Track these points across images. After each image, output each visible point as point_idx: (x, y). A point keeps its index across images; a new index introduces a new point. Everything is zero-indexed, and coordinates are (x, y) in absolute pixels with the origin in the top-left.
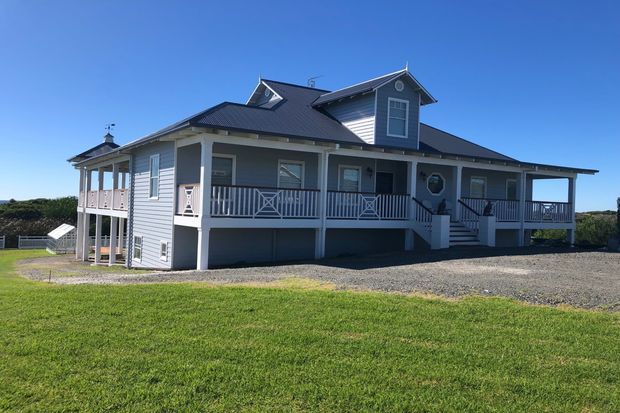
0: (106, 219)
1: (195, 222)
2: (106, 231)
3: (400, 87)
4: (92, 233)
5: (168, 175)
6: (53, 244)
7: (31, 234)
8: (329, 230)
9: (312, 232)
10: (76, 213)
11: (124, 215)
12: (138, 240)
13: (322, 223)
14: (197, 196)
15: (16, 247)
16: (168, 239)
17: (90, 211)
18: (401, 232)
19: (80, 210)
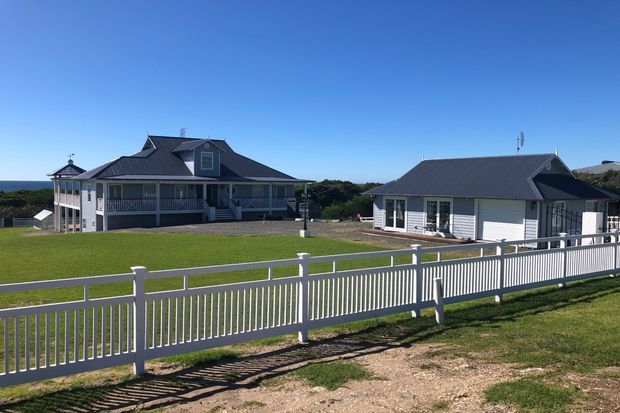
0: (70, 210)
1: (102, 213)
2: (70, 215)
3: (207, 146)
4: (63, 215)
5: (93, 194)
6: (38, 223)
7: (20, 216)
8: (161, 215)
9: (155, 216)
10: (53, 205)
11: (78, 208)
12: (84, 220)
13: (158, 212)
14: (102, 203)
15: (12, 226)
16: (94, 220)
17: (61, 205)
18: (201, 214)
19: (56, 203)
